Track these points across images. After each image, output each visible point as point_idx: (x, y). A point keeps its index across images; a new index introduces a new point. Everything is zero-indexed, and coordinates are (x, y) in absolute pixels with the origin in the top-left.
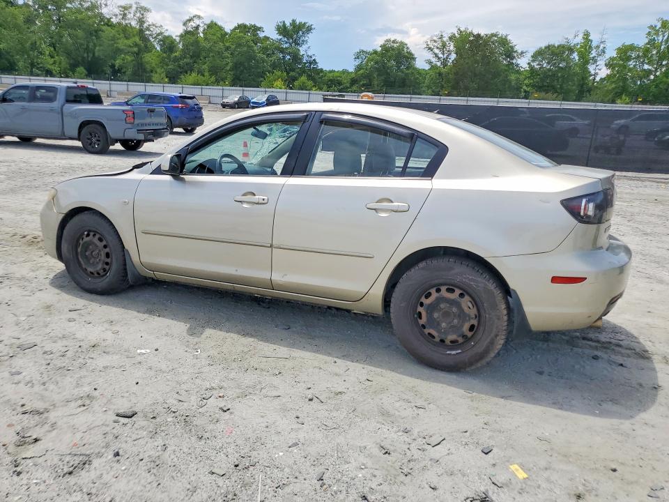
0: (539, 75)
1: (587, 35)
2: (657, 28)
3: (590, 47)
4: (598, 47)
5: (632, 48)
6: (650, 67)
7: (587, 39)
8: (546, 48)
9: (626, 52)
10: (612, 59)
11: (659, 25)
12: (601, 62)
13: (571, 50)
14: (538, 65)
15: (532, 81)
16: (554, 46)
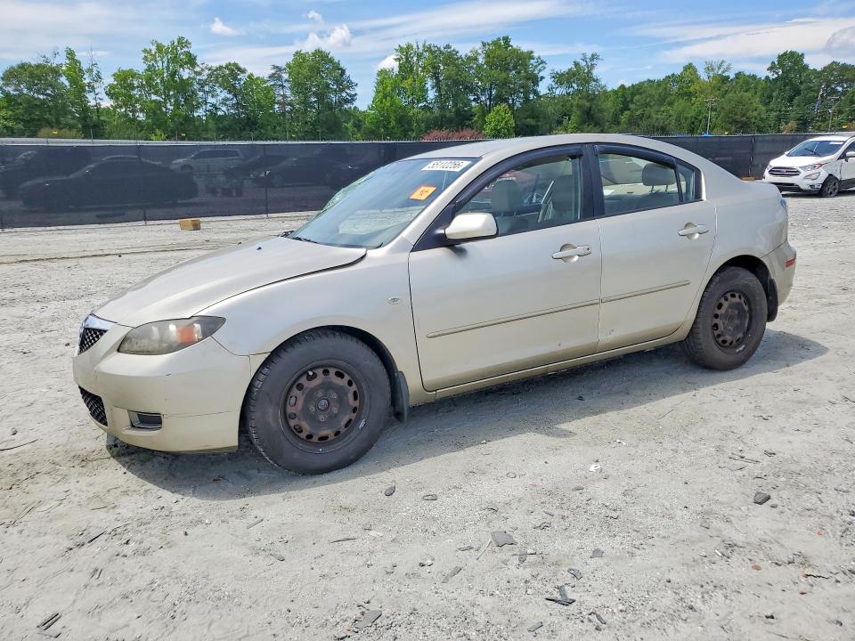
0: (21, 104)
1: (70, 54)
2: (153, 52)
3: (80, 70)
4: (90, 70)
5: (133, 74)
6: (158, 98)
7: (73, 59)
8: (19, 67)
9: (125, 79)
10: (112, 87)
11: (154, 50)
12: (101, 89)
13: (56, 72)
14: (14, 90)
15: (10, 113)
16: (30, 65)
